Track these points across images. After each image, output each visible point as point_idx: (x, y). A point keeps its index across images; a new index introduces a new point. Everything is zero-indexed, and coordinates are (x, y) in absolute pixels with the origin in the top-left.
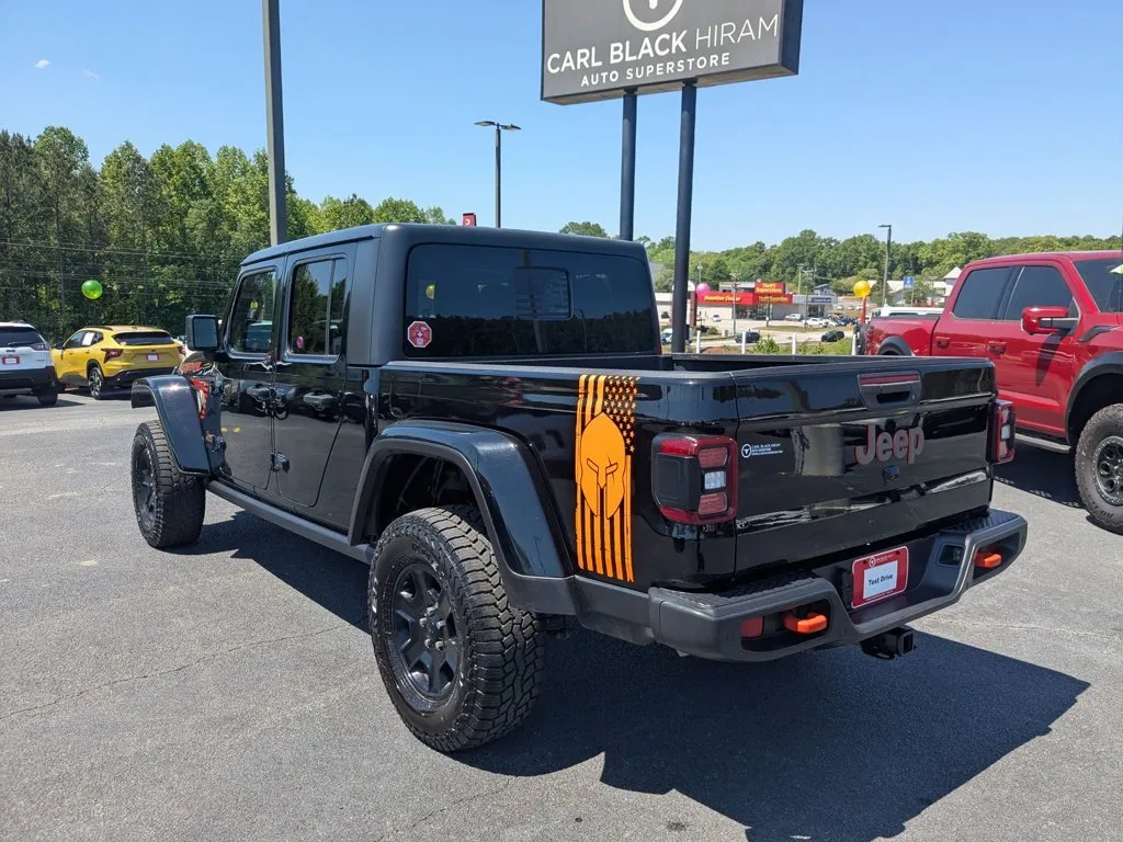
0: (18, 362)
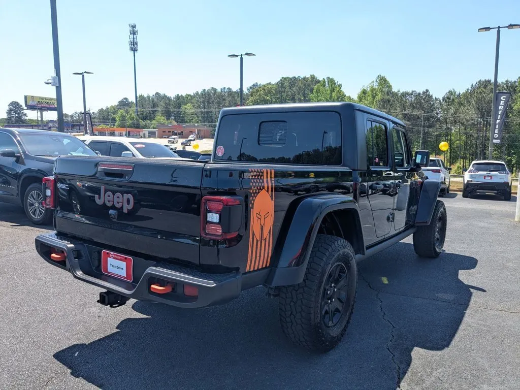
0: (491, 178)
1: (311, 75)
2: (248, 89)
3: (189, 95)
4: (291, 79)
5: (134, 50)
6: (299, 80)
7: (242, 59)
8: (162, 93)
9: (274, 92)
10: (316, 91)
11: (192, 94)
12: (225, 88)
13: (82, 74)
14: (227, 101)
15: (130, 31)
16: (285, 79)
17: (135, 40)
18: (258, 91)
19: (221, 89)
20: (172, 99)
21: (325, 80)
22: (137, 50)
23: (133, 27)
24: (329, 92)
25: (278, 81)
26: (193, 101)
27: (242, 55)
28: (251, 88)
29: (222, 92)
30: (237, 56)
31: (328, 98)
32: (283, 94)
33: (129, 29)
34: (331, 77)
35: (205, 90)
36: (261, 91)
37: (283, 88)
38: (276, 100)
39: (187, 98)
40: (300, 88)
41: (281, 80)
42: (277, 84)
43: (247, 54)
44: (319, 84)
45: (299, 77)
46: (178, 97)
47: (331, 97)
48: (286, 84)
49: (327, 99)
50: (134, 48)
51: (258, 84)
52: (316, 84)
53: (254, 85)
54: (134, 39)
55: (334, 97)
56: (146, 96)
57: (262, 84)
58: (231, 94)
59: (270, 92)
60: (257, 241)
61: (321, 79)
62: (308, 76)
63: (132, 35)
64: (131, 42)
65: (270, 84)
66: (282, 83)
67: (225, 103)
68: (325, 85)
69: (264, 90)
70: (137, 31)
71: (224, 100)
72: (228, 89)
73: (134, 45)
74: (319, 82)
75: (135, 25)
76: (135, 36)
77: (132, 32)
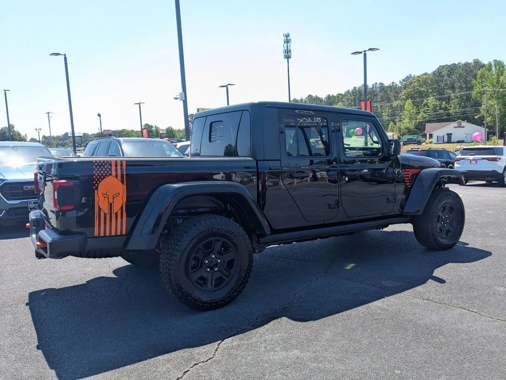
1: (475, 60)
2: (400, 82)
3: (340, 94)
4: (450, 66)
5: (288, 57)
6: (460, 67)
7: (365, 55)
8: (314, 95)
9: (430, 82)
10: (480, 76)
11: (343, 93)
12: (376, 83)
13: (226, 86)
14: (379, 97)
15: (284, 40)
16: (443, 67)
17: (289, 48)
18: (411, 83)
19: (373, 85)
20: (323, 99)
21: (490, 64)
22: (290, 57)
23: (287, 36)
24: (495, 76)
25: (434, 70)
26: (344, 100)
27: (365, 51)
28: (404, 80)
29: (373, 87)
30: (361, 53)
31: (495, 84)
32: (440, 83)
33: (283, 38)
34: (498, 60)
35: (355, 87)
36: (415, 82)
37: (441, 76)
38: (432, 90)
39: (338, 97)
40: (460, 75)
41: (438, 69)
42: (434, 73)
43: (370, 49)
44: (484, 69)
45: (459, 63)
46: (329, 97)
47: (498, 82)
48: (445, 72)
49: (493, 84)
50: (288, 55)
51: (413, 75)
52: (479, 69)
53: (407, 77)
54: (287, 47)
55: (503, 81)
56: (299, 99)
57: (416, 75)
58: (383, 89)
59: (425, 82)
60: (105, 215)
61: (486, 62)
62: (471, 61)
63: (286, 44)
64: (285, 51)
65: (426, 74)
66: (439, 73)
67: (377, 98)
68: (491, 69)
69: (419, 81)
70: (290, 40)
71: (376, 95)
72: (379, 84)
73: (288, 53)
74: (484, 66)
75: (289, 35)
76: (289, 44)
77: (286, 41)
